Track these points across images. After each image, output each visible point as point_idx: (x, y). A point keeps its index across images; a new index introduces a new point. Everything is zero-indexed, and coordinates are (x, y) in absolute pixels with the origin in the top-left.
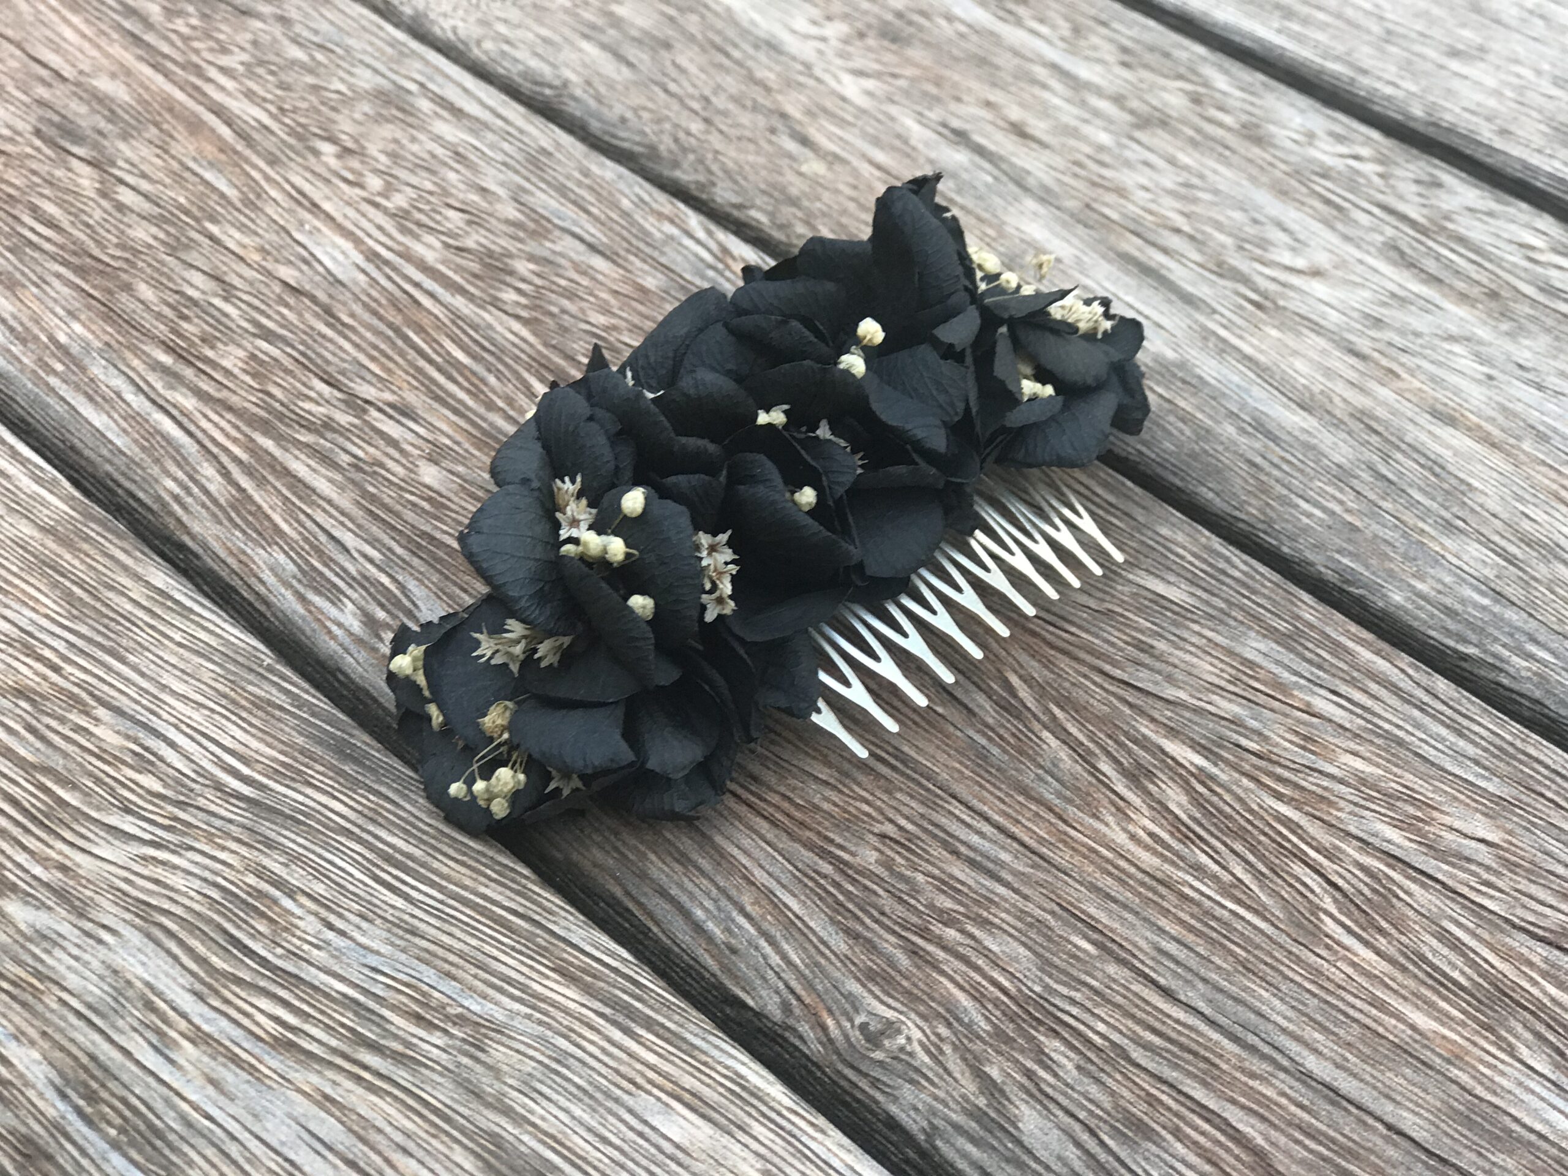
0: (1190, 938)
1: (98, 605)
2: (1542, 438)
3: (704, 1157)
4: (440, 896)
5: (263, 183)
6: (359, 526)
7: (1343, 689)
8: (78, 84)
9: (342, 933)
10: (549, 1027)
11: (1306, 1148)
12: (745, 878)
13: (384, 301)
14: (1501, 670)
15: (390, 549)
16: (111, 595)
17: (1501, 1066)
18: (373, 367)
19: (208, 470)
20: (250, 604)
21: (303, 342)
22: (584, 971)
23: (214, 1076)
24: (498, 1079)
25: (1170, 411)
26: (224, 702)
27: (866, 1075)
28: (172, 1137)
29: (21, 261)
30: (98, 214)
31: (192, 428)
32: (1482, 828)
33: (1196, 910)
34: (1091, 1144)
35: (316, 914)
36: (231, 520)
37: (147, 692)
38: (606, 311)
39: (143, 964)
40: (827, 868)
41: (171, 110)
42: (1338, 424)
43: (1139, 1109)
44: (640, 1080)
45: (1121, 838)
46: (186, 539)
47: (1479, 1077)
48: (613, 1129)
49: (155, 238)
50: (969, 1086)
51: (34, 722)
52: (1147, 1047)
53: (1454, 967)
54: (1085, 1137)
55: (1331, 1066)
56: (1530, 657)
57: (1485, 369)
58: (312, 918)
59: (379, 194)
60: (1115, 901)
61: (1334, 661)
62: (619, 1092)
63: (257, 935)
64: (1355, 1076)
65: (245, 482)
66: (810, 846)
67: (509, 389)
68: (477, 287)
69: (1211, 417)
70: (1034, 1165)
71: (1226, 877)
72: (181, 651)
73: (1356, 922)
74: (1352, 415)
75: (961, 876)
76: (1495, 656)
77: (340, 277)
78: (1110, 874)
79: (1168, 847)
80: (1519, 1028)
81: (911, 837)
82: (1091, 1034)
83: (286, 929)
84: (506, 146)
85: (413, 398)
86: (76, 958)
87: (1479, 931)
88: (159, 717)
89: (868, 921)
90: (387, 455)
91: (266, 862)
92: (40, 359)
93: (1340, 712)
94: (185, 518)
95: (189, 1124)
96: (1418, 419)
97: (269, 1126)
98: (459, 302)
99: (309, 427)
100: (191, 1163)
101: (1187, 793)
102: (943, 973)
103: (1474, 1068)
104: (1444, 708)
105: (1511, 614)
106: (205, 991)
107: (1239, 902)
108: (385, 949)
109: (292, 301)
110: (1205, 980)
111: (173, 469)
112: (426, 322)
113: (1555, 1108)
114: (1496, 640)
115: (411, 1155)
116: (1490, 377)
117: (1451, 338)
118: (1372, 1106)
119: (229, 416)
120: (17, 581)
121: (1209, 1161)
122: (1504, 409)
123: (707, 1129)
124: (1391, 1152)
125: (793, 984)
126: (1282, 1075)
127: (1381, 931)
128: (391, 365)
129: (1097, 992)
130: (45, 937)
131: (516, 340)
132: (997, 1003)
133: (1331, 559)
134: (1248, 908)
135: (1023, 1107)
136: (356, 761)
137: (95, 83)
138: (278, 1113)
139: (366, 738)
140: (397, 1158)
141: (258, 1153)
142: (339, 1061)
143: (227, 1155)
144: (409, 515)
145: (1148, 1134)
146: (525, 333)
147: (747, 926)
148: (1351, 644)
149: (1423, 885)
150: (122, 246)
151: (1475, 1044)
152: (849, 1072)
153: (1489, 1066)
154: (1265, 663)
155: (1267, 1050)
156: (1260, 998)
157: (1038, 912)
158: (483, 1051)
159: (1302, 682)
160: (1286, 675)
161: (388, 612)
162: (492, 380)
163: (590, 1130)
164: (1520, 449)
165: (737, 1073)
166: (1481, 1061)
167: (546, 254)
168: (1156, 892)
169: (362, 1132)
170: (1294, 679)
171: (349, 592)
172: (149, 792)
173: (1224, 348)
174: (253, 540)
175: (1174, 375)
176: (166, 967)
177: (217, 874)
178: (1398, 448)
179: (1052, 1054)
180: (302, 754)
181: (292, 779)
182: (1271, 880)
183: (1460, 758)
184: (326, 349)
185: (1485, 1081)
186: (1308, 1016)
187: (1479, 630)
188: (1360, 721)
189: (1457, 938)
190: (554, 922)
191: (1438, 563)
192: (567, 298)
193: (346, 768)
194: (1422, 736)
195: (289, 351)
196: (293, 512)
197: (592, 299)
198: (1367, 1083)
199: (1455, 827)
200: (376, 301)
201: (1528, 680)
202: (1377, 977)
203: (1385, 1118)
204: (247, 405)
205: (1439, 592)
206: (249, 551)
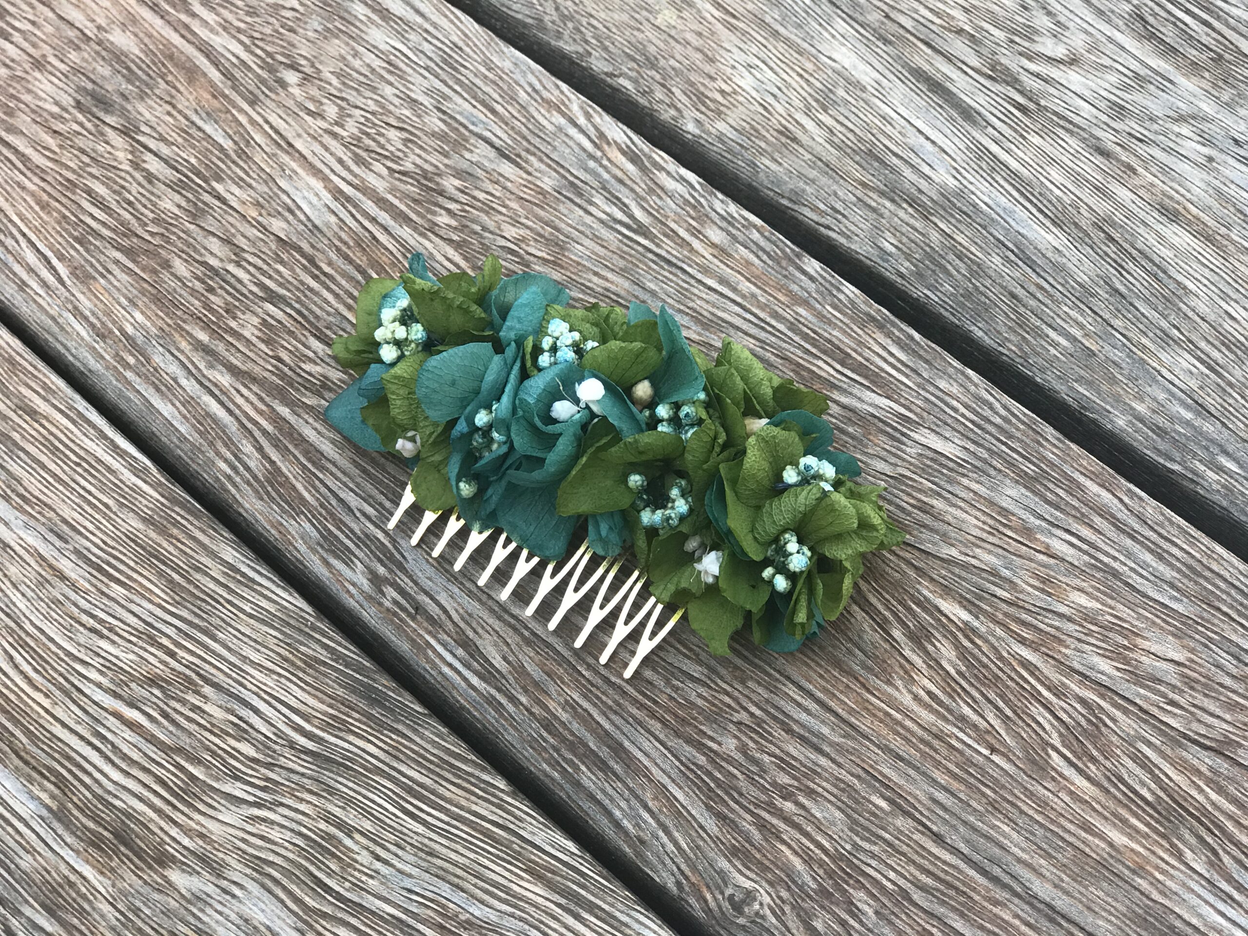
0: (955, 785)
1: (191, 588)
4: (446, 819)
5: (249, 127)
6: (358, 485)
7: (1075, 527)
8: (100, 43)
9: (386, 862)
10: (525, 921)
12: (646, 776)
13: (352, 244)
14: (1198, 484)
15: (380, 504)
16: (198, 576)
17: (1172, 871)
19: (248, 448)
21: (299, 301)
22: (546, 869)
25: (950, 248)
26: (286, 665)
29: (87, 251)
30: (134, 188)
31: (232, 407)
32: (1172, 649)
33: (959, 759)
35: (367, 849)
36: (268, 493)
37: (235, 666)
38: (515, 222)
39: (263, 911)
40: (702, 760)
41: (171, 57)
42: (1082, 237)
45: (907, 700)
46: (241, 510)
47: (1155, 883)
49: (179, 206)
51: (165, 708)
52: (923, 888)
53: (1143, 784)
55: (1051, 887)
57: (1207, 150)
58: (365, 852)
59: (337, 123)
60: (902, 759)
61: (1069, 499)
63: (331, 874)
64: (1067, 893)
65: (275, 456)
66: (689, 741)
68: (418, 214)
69: (981, 249)
71: (983, 724)
72: (252, 621)
73: (1073, 752)
74: (1095, 225)
75: (795, 753)
76: (1194, 471)
77: (317, 222)
78: (898, 734)
79: (940, 703)
80: (1187, 836)
81: (759, 722)
82: (885, 882)
83: (350, 865)
84: (426, 47)
86: (220, 913)
87: (1163, 747)
88: (245, 688)
89: (731, 803)
91: (330, 807)
92: (117, 354)
93: (1071, 551)
94: (237, 495)
96: (1150, 220)
98: (405, 233)
101: (957, 648)
102: (784, 842)
103: (1152, 875)
104: (1149, 533)
105: (1209, 427)
107: (991, 747)
109: (285, 256)
110: (965, 823)
111: (223, 450)
112: (383, 258)
113: (1207, 902)
114: (1195, 455)
116: (1211, 159)
118: (1078, 920)
119: (255, 388)
120: (135, 576)
122: (1219, 195)
125: (683, 866)
126: (1016, 901)
127: (1093, 759)
129: (890, 845)
130: (199, 898)
132: (820, 864)
133: (1072, 388)
134: (998, 752)
136: (380, 704)
137: (111, 38)
146: (458, 259)
147: (650, 820)
148: (1082, 479)
149: (1125, 711)
150: (156, 221)
151: (1154, 853)
153: (1163, 872)
154: (1016, 511)
155: (1007, 879)
156: (1003, 833)
157: (849, 778)
159: (1044, 524)
160: (1032, 519)
161: (386, 567)
164: (1229, 239)
166: (1157, 868)
167: (465, 165)
168: (932, 747)
170: (1038, 522)
171: (357, 551)
172: (247, 757)
173: (995, 167)
174: (286, 512)
175: (955, 207)
176: (278, 911)
177: (300, 824)
179: (859, 904)
180: (343, 704)
181: (340, 729)
182: (1015, 723)
183: (1159, 583)
184: (315, 303)
185: (1159, 886)
186: (1036, 844)
187: (1183, 448)
188: (1086, 558)
189: (1147, 758)
190: (523, 828)
191: (1154, 379)
192: (487, 213)
193: (374, 712)
194: (1133, 565)
195: (289, 310)
196: (310, 479)
197: (504, 210)
198: (1076, 899)
199: (1152, 650)
200: (345, 243)
201: (1218, 491)
202: (1087, 802)
203: (1087, 928)
204: (266, 374)
205: (1154, 411)
206: (285, 523)
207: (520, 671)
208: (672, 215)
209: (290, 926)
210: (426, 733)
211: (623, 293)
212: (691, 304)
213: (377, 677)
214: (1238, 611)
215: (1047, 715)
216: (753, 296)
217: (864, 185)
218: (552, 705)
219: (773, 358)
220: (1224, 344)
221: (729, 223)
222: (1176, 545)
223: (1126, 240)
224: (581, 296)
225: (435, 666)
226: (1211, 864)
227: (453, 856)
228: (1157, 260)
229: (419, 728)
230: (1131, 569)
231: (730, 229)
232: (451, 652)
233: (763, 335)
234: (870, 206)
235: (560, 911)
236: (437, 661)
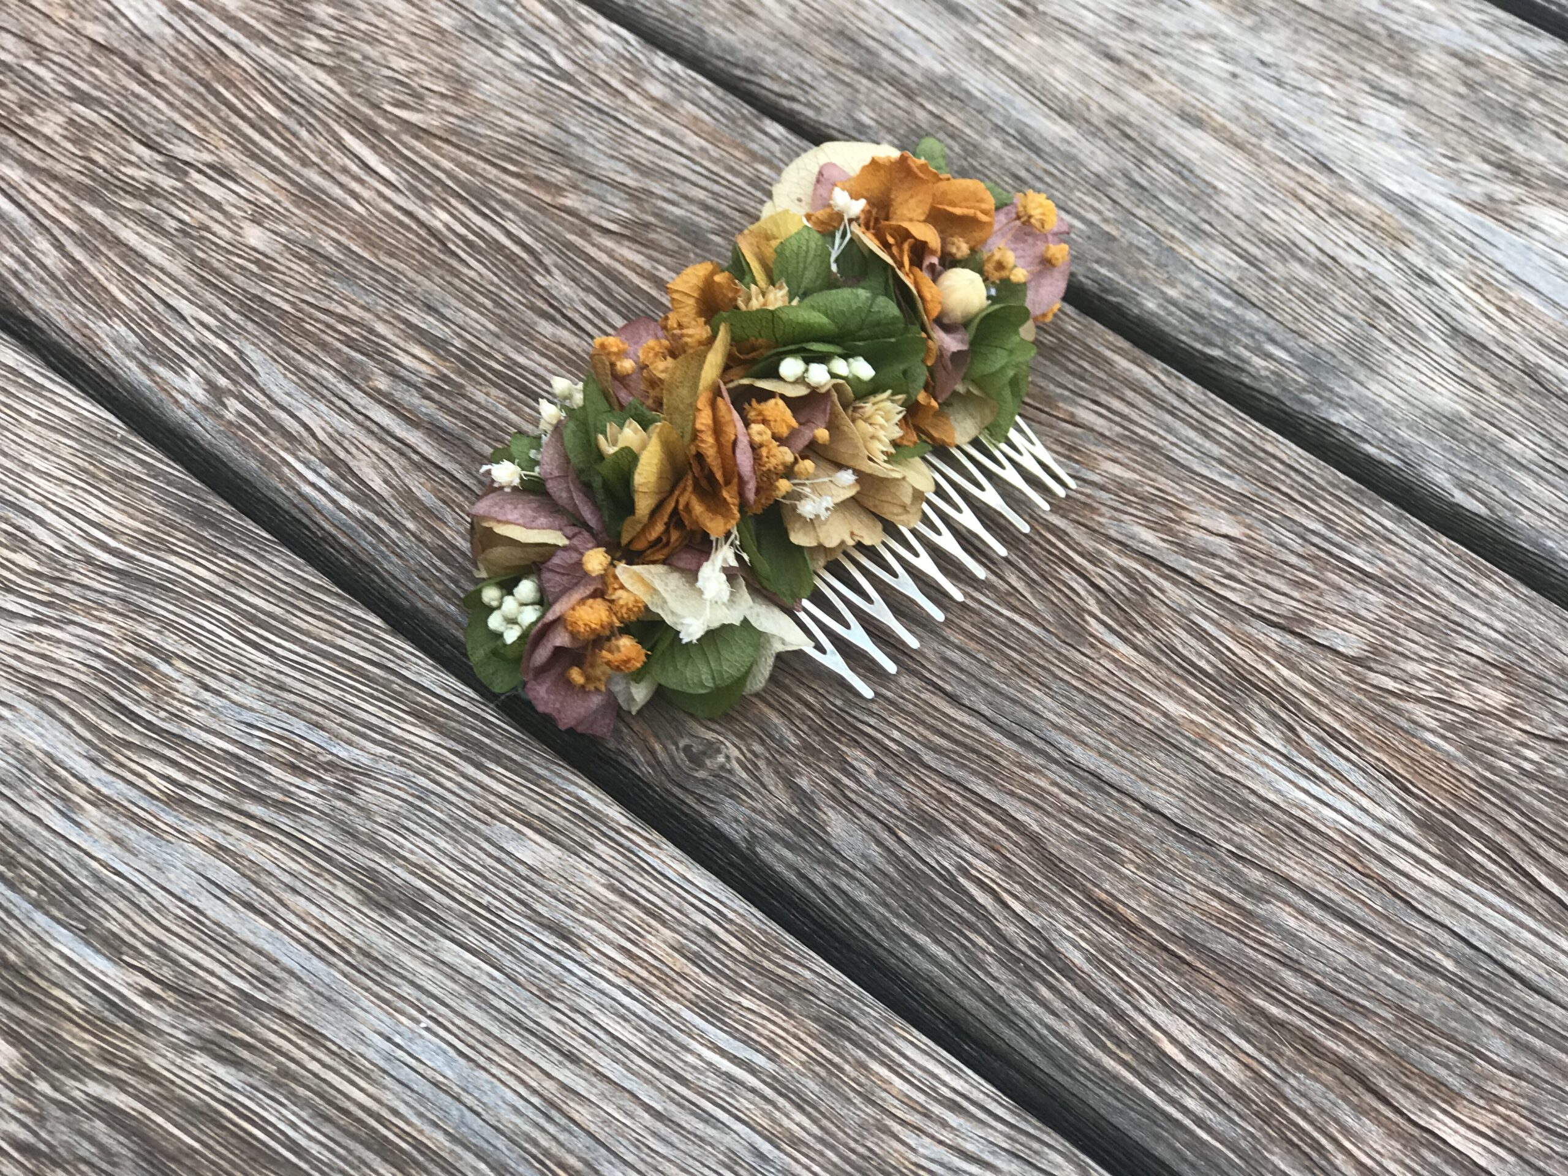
0: (972, 646)
2: (1282, 135)
3: (554, 876)
4: (302, 651)
6: (193, 293)
7: (1104, 398)
9: (218, 693)
10: (409, 767)
11: (1075, 831)
13: (192, 56)
14: (1243, 370)
15: (224, 315)
17: (1241, 744)
18: (188, 126)
19: (42, 244)
20: (98, 376)
21: (119, 104)
22: (436, 712)
23: (117, 834)
24: (369, 819)
25: (940, 128)
26: (84, 477)
27: (692, 793)
28: (87, 893)
31: (23, 201)
32: (1226, 525)
33: (976, 619)
34: (891, 842)
35: (192, 677)
36: (70, 294)
38: (408, 56)
39: (41, 735)
42: (1095, 132)
43: (931, 807)
44: (493, 811)
46: (29, 314)
47: (1221, 756)
48: (475, 857)
50: (782, 797)
52: (936, 749)
53: (1200, 655)
54: (885, 835)
55: (1095, 755)
56: (1268, 356)
57: (1230, 67)
58: (188, 681)
61: (1095, 371)
62: (476, 823)
63: (140, 700)
64: (1116, 762)
65: (79, 254)
67: (322, 143)
68: (280, 35)
69: (977, 132)
70: (841, 864)
71: (1004, 586)
72: (38, 428)
73: (1116, 621)
74: (1108, 122)
76: (1238, 357)
77: (146, 31)
80: (1257, 709)
82: (887, 741)
83: (167, 693)
85: (233, 158)
87: (1222, 621)
88: (26, 496)
90: (211, 218)
91: (141, 630)
93: (1101, 422)
94: (26, 294)
95: (101, 881)
96: (1168, 122)
97: (172, 876)
98: (264, 53)
99: (135, 193)
100: (106, 916)
103: (1217, 747)
104: (1192, 412)
105: (1252, 316)
106: (100, 756)
107: (1014, 609)
108: (257, 705)
109: (103, 61)
110: (986, 685)
112: (234, 75)
113: (1285, 778)
114: (1238, 341)
115: (300, 894)
116: (1235, 76)
117: (1200, 36)
118: (1130, 789)
119: (56, 186)
121: (993, 849)
122: (1247, 108)
123: (556, 851)
124: (1147, 829)
126: (1054, 767)
127: (1140, 629)
128: (206, 124)
131: (323, 91)
132: (803, 719)
133: (1090, 269)
134: (1023, 614)
135: (830, 813)
136: (213, 526)
138: (178, 864)
139: (221, 503)
140: (287, 896)
141: (165, 902)
142: (227, 813)
143: (139, 907)
144: (239, 279)
145: (939, 828)
146: (331, 82)
148: (1109, 354)
149: (1175, 583)
151: (1218, 725)
152: (676, 791)
153: (1231, 745)
155: (1040, 745)
156: (1034, 698)
158: (353, 793)
159: (1066, 393)
160: (1052, 387)
161: (228, 378)
162: (304, 134)
163: (453, 859)
164: (1261, 148)
165: (579, 798)
166: (1223, 741)
169: (253, 876)
170: (1059, 391)
171: (190, 360)
172: (25, 570)
173: (989, 59)
174: (94, 313)
175: (943, 90)
176: (63, 737)
177: (98, 645)
178: (1150, 153)
179: (855, 763)
180: (162, 522)
181: (157, 548)
182: (1042, 587)
183: (1207, 459)
184: (141, 109)
185: (1227, 759)
186: (1075, 711)
187: (1224, 333)
188: (1118, 429)
189: (1205, 631)
190: (407, 668)
191: (1186, 268)
192: (369, 43)
193: (205, 534)
194: (1174, 440)
195: (105, 113)
196: (128, 283)
197: (391, 43)
198: (1126, 768)
199: (1203, 524)
200: (184, 55)
201: (1267, 377)
202: (1134, 670)
203: (1143, 799)
204: (71, 173)
205: (1188, 297)
206: (91, 325)
207: (407, 496)
208: (603, 66)
209: (80, 754)
210: (276, 560)
211: (541, 135)
212: (626, 152)
213: (210, 498)
214: (1299, 492)
215: (1081, 581)
216: (703, 150)
217: (836, 62)
218: (448, 533)
219: (728, 211)
220: (1263, 241)
221: (673, 79)
222: (1224, 425)
223: (1145, 139)
224: (489, 133)
225: (292, 486)
226: (1288, 740)
227: (310, 691)
228: (1182, 160)
229: (267, 555)
230: (1173, 444)
231: (675, 85)
232: (315, 471)
233: (716, 188)
234: (843, 82)
235: (456, 759)
236: (295, 479)
